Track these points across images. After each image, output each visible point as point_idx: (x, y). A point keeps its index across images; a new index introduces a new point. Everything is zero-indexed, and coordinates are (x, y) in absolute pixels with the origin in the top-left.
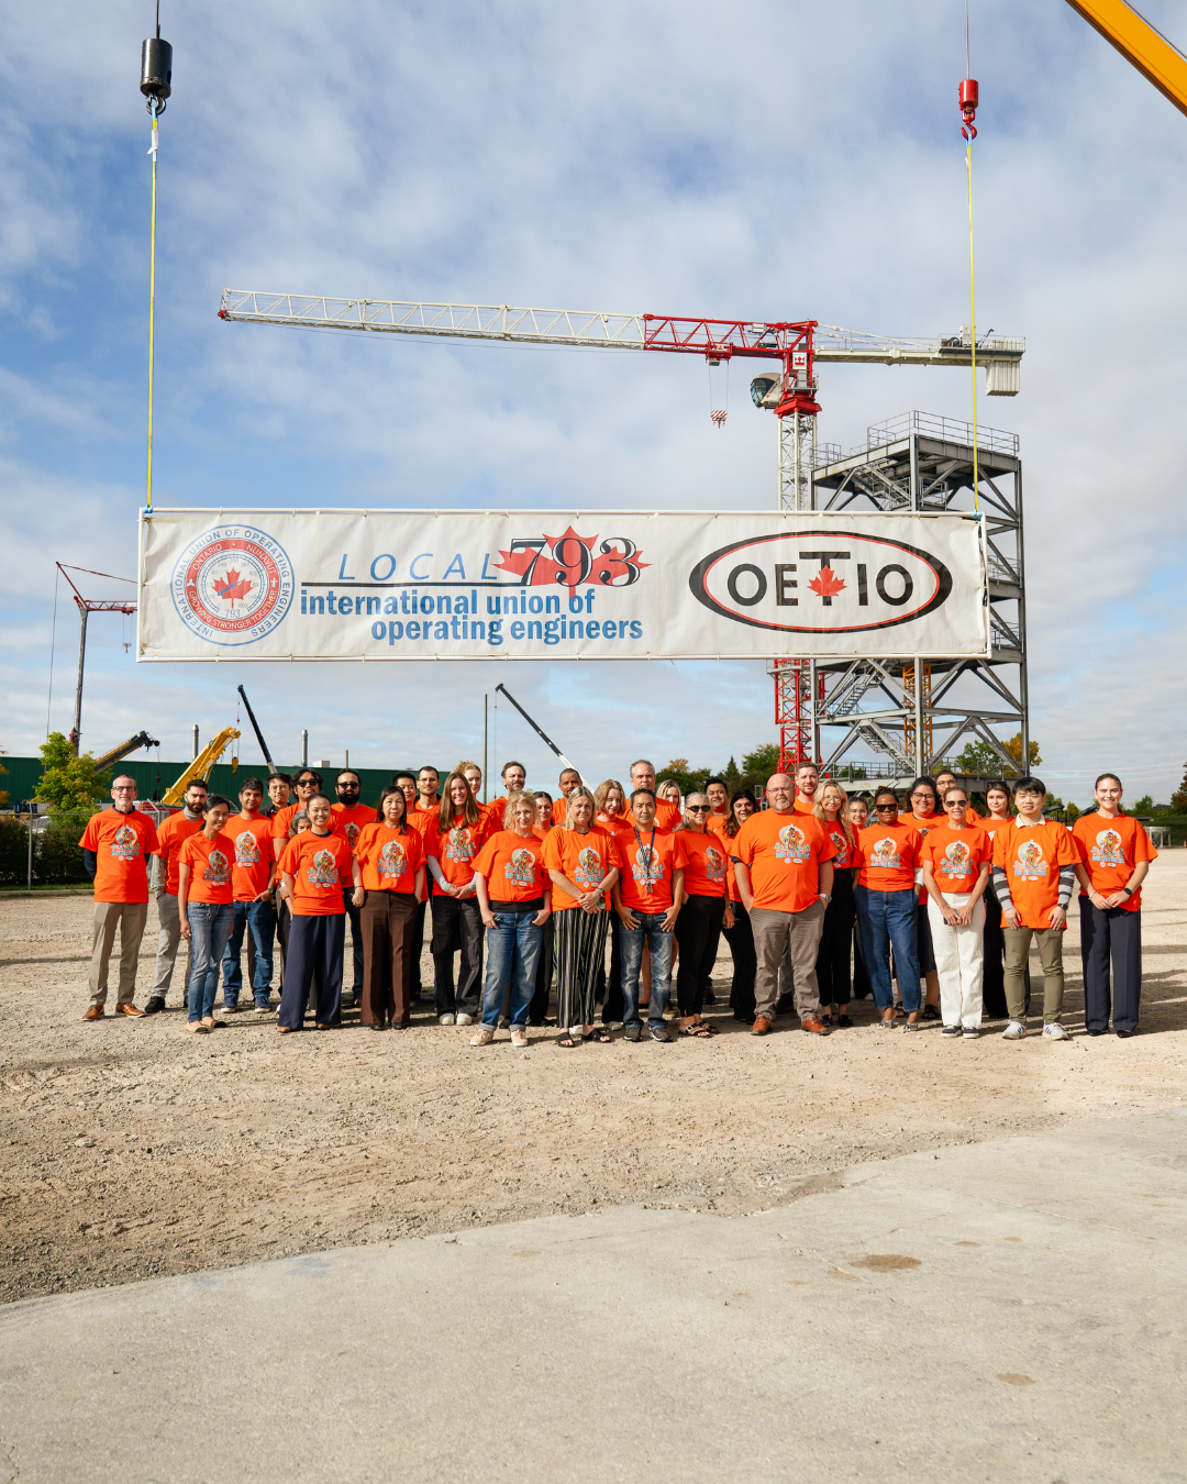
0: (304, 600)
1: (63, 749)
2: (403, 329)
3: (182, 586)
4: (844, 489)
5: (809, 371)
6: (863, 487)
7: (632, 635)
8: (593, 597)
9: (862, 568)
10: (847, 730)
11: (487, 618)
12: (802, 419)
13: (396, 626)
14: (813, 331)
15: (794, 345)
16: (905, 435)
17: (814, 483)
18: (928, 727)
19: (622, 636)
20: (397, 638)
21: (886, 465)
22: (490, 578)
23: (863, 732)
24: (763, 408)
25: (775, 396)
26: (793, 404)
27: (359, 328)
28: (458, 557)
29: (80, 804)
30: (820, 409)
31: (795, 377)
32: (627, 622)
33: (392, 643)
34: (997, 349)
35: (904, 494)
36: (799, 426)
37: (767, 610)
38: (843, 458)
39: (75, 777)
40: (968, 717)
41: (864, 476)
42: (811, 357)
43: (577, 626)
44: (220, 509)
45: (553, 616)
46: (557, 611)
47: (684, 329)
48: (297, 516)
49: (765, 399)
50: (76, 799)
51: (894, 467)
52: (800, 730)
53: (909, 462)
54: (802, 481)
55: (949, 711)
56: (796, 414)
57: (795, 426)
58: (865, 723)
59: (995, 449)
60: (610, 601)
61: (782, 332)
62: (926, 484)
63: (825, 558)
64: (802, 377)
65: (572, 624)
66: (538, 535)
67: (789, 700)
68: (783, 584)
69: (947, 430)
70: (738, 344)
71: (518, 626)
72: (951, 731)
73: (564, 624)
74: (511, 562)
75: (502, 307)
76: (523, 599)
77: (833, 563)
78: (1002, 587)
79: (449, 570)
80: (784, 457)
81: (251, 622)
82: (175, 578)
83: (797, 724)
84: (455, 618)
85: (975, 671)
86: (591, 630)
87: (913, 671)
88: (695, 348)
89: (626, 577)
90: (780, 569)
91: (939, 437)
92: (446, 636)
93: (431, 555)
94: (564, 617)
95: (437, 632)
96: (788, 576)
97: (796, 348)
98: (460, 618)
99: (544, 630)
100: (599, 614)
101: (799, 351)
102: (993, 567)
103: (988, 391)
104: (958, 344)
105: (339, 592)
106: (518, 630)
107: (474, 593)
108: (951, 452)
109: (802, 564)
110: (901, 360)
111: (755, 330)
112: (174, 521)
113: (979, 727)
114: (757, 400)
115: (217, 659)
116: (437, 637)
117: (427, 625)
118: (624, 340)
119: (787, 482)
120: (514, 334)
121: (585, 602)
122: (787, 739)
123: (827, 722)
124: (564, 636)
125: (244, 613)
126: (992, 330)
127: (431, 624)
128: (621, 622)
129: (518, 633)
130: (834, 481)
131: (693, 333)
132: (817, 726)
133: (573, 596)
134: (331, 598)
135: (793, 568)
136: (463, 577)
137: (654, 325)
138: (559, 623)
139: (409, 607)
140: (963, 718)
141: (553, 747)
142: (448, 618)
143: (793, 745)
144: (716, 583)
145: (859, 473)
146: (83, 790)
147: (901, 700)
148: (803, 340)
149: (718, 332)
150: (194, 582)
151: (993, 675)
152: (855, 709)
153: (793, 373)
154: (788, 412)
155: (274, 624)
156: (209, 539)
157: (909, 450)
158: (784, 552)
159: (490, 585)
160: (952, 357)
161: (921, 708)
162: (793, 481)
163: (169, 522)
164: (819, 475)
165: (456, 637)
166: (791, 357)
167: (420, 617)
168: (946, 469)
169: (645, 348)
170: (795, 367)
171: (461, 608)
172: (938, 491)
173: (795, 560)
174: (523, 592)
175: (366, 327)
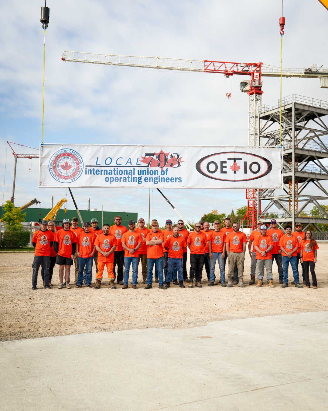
0: (86, 170)
1: (10, 206)
2: (123, 64)
3: (52, 166)
4: (270, 120)
5: (259, 80)
6: (277, 120)
7: (179, 181)
8: (168, 171)
9: (245, 163)
10: (270, 201)
11: (138, 176)
12: (257, 96)
13: (112, 179)
14: (261, 66)
15: (254, 71)
16: (291, 102)
17: (260, 118)
18: (296, 201)
19: (176, 182)
20: (112, 182)
21: (284, 112)
22: (139, 165)
23: (275, 202)
24: (244, 92)
25: (248, 88)
26: (254, 91)
27: (109, 64)
28: (130, 159)
29: (16, 224)
30: (263, 93)
31: (255, 82)
32: (177, 178)
33: (111, 183)
34: (324, 72)
35: (290, 122)
36: (256, 98)
37: (218, 175)
38: (270, 110)
39: (14, 215)
40: (310, 198)
41: (277, 116)
42: (260, 75)
43: (163, 179)
44: (63, 144)
45: (156, 176)
46: (157, 174)
47: (217, 66)
48: (84, 146)
49: (245, 89)
50: (15, 222)
51: (287, 113)
52: (254, 201)
53: (292, 111)
54: (256, 117)
55: (304, 196)
56: (255, 94)
57: (254, 98)
58: (275, 199)
59: (321, 107)
60: (173, 172)
61: (251, 66)
62: (298, 119)
63: (235, 160)
64: (257, 82)
65: (162, 178)
66: (152, 152)
67: (251, 191)
68: (222, 167)
69: (305, 101)
70: (236, 70)
71: (146, 179)
72: (305, 202)
73: (159, 178)
74: (144, 160)
75: (157, 57)
76: (148, 171)
77: (237, 161)
78: (323, 154)
79: (127, 163)
80: (250, 109)
81: (71, 177)
82: (50, 164)
83: (253, 199)
84: (128, 176)
85: (313, 182)
86: (167, 180)
87: (292, 182)
88: (221, 72)
89: (177, 165)
90: (222, 163)
91: (303, 103)
92: (126, 181)
93: (122, 158)
94: (159, 176)
95: (123, 180)
96: (224, 165)
97: (255, 72)
98: (130, 176)
99: (154, 180)
100: (170, 175)
101: (256, 73)
102: (320, 147)
103: (321, 86)
104: (311, 70)
105: (96, 168)
106: (146, 180)
107: (134, 169)
108: (306, 108)
109: (228, 161)
110: (291, 76)
111: (241, 66)
112: (49, 147)
113: (314, 201)
114: (242, 89)
115: (61, 187)
116: (123, 181)
117: (121, 178)
118: (197, 68)
119: (251, 117)
120: (160, 66)
121: (165, 172)
122: (250, 204)
123: (263, 199)
124: (159, 182)
125: (69, 174)
126: (322, 66)
127: (122, 178)
128: (176, 178)
129: (146, 181)
130: (267, 118)
131: (220, 66)
132: (259, 200)
133: (162, 171)
134: (94, 170)
135: (225, 162)
136: (131, 164)
137: (208, 63)
138: (158, 178)
139: (116, 173)
140: (309, 198)
141: (172, 205)
142: (126, 176)
143: (251, 206)
144: (203, 166)
145: (275, 115)
146: (17, 219)
147: (288, 192)
148: (258, 69)
149: (229, 67)
150: (55, 165)
151: (319, 184)
152: (272, 194)
153: (254, 81)
154: (252, 94)
155: (78, 177)
156: (59, 153)
157: (292, 107)
158: (223, 157)
159: (139, 166)
160: (308, 75)
161: (294, 195)
162: (253, 117)
163: (48, 147)
164: (262, 115)
165: (129, 181)
166: (253, 75)
167: (119, 176)
168: (305, 114)
169: (204, 72)
170: (255, 78)
171: (130, 173)
172: (302, 121)
173: (226, 160)
174: (148, 169)
175: (111, 64)
